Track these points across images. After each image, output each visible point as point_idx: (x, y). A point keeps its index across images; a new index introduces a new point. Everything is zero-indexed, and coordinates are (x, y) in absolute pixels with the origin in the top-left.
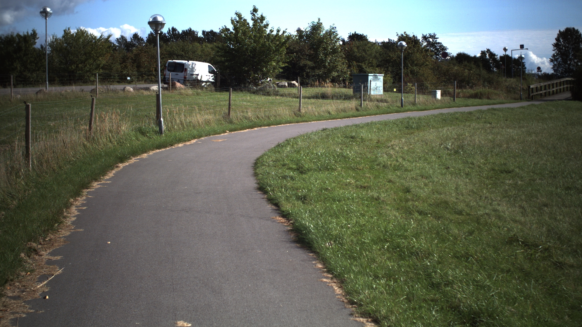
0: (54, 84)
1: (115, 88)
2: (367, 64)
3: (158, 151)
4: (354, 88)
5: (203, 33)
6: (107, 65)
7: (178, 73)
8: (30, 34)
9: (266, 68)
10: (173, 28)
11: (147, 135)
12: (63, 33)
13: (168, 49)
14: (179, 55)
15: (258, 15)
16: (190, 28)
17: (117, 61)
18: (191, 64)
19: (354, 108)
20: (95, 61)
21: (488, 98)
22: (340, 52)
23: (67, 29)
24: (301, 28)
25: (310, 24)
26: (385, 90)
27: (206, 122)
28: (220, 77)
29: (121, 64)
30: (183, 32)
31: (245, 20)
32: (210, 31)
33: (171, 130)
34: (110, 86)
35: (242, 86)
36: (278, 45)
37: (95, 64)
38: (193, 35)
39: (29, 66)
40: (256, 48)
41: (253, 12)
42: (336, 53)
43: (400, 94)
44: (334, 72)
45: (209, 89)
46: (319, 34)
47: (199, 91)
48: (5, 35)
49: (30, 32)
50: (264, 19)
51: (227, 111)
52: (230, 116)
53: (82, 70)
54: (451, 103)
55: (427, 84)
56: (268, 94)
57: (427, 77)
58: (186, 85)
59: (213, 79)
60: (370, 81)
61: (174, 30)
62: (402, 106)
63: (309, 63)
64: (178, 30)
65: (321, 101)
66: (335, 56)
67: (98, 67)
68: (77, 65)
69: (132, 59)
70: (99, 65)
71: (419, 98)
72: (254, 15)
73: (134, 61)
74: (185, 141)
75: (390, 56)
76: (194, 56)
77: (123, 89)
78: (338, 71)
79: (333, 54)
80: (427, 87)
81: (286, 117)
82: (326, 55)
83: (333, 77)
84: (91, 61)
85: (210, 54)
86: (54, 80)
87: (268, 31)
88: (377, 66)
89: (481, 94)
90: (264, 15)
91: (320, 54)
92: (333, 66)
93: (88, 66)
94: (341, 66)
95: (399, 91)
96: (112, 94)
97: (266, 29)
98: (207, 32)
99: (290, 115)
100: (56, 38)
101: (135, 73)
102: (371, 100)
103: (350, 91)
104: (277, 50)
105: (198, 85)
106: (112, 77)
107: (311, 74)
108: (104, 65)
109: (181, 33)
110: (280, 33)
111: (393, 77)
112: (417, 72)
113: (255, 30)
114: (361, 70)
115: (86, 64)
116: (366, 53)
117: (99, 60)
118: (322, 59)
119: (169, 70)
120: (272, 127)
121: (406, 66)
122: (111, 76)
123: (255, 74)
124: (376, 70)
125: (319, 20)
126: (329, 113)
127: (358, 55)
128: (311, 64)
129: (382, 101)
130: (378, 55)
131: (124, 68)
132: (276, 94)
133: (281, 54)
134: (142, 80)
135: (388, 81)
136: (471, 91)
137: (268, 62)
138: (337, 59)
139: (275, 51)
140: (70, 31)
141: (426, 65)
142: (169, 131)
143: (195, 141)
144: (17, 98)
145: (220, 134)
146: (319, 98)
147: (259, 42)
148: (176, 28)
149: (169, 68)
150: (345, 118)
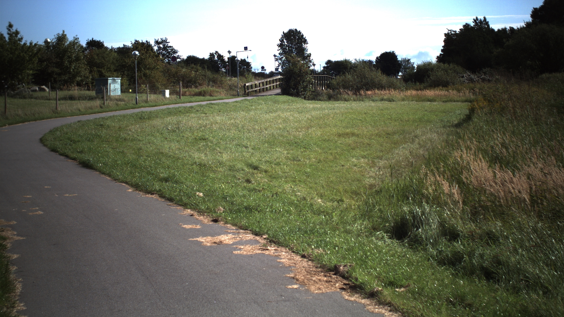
2: (105, 69)
4: (96, 91)
9: (21, 75)
15: (14, 29)
19: (99, 106)
21: (211, 95)
22: (83, 59)
24: (47, 39)
25: (56, 36)
26: (122, 91)
36: (31, 55)
40: (12, 58)
41: (9, 27)
42: (79, 60)
43: (135, 94)
44: (79, 77)
46: (64, 45)
50: (19, 34)
52: (6, 114)
54: (178, 100)
55: (158, 85)
56: (24, 97)
57: (158, 79)
60: (110, 84)
62: (137, 103)
63: (56, 70)
65: (69, 102)
66: (78, 63)
71: (151, 97)
72: (9, 30)
75: (125, 62)
78: (82, 76)
79: (77, 61)
80: (158, 88)
81: (47, 114)
82: (70, 62)
83: (77, 81)
87: (22, 43)
88: (115, 71)
89: (204, 92)
90: (18, 30)
91: (65, 62)
92: (77, 72)
94: (84, 72)
95: (134, 92)
97: (20, 42)
99: (49, 112)
102: (111, 100)
103: (93, 93)
104: (31, 60)
107: (57, 79)
111: (129, 80)
112: (149, 75)
113: (11, 44)
114: (101, 75)
116: (105, 60)
118: (67, 66)
121: (139, 70)
123: (11, 80)
124: (113, 74)
125: (64, 32)
126: (80, 110)
127: (98, 61)
128: (58, 71)
129: (120, 100)
130: (115, 61)
132: (31, 97)
133: (34, 63)
135: (125, 84)
136: (197, 90)
137: (23, 70)
138: (80, 66)
139: (29, 61)
141: (157, 69)
146: (67, 100)
147: (15, 53)
150: (92, 114)
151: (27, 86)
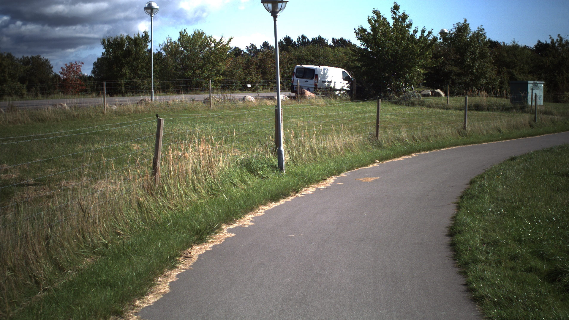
0: (168, 92)
1: (233, 97)
2: (518, 70)
3: (273, 205)
5: (333, 41)
6: (228, 71)
7: (308, 80)
8: (141, 36)
9: (410, 74)
10: (303, 36)
11: (258, 174)
12: (178, 36)
13: (296, 54)
14: (309, 61)
15: (400, 12)
16: (320, 36)
17: (240, 66)
18: (323, 69)
19: (528, 123)
20: (214, 66)
22: (490, 57)
23: (183, 31)
24: (445, 30)
25: (455, 26)
27: (346, 148)
28: (357, 85)
29: (244, 70)
30: (313, 39)
31: (385, 19)
32: (340, 38)
33: (297, 161)
34: (227, 95)
35: (382, 95)
36: (423, 47)
37: (214, 70)
38: (323, 42)
39: (139, 72)
40: (397, 51)
41: (394, 10)
42: (485, 58)
44: (483, 79)
45: (344, 98)
46: (465, 37)
47: (333, 100)
48: (113, 38)
49: (141, 34)
50: (407, 18)
51: (374, 131)
52: (379, 137)
53: (199, 77)
56: (413, 104)
58: (317, 94)
59: (348, 87)
60: (530, 89)
61: (304, 37)
63: (455, 69)
64: (308, 38)
65: (474, 112)
66: (484, 62)
67: (218, 73)
68: (194, 71)
69: (256, 64)
70: (219, 71)
72: (395, 13)
73: (259, 67)
74: (318, 181)
75: (542, 62)
76: (326, 61)
77: (243, 98)
78: (487, 78)
79: (482, 59)
81: (449, 138)
82: (474, 60)
84: (210, 66)
85: (343, 59)
86: (168, 88)
87: (411, 31)
88: (530, 73)
90: (406, 13)
91: (467, 59)
92: (482, 72)
93: (206, 72)
94: (490, 72)
96: (230, 105)
97: (409, 29)
98: (337, 40)
99: (453, 134)
100: (171, 42)
101: (260, 80)
104: (422, 53)
105: (331, 93)
106: (234, 85)
107: (457, 81)
108: (225, 71)
109: (310, 41)
110: (426, 34)
113: (396, 31)
114: (513, 77)
115: (204, 69)
117: (219, 66)
118: (469, 65)
119: (297, 77)
120: (435, 153)
122: (232, 83)
123: (396, 81)
124: (528, 77)
125: (465, 20)
126: (500, 131)
127: (508, 60)
128: (457, 70)
130: (529, 60)
131: (247, 74)
132: (422, 104)
133: (426, 57)
134: (268, 88)
137: (412, 67)
138: (486, 65)
139: (420, 55)
140: (187, 33)
142: (294, 162)
143: (332, 181)
144: (112, 109)
145: (367, 165)
146: (472, 110)
147: (401, 44)
148: (306, 36)
149: (298, 74)
150: (520, 137)
151: (416, 89)
